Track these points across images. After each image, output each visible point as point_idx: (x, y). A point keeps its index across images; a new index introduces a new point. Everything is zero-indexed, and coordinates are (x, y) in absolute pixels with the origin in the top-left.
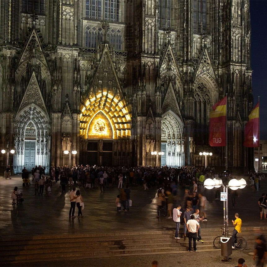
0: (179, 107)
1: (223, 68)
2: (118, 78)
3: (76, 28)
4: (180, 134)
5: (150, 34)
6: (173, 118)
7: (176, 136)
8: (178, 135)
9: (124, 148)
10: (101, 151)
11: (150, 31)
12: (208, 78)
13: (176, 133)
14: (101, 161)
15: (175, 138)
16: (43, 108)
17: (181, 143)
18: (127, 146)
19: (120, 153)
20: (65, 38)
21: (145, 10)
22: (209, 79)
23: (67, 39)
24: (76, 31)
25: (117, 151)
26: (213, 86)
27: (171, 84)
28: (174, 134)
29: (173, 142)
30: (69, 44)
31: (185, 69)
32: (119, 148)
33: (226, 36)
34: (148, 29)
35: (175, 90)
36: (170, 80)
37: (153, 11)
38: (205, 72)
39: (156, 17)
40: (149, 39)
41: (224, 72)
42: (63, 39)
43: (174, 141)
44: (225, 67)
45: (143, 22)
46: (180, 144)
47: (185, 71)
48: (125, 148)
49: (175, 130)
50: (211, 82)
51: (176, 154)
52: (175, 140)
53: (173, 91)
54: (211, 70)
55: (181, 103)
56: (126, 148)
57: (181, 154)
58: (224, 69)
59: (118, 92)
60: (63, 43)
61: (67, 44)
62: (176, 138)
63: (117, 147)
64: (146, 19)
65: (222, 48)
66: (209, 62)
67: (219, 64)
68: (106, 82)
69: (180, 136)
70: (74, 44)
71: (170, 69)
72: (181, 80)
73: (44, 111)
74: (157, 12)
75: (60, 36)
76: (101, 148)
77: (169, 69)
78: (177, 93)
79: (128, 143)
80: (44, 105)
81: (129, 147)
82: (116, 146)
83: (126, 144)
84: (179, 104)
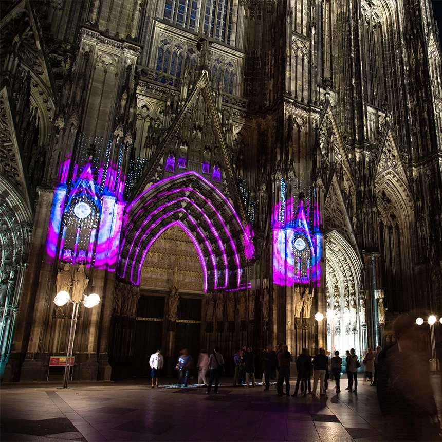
0: (352, 227)
1: (420, 165)
2: (226, 144)
3: (138, 7)
4: (353, 286)
5: (299, 67)
6: (340, 250)
7: (342, 291)
8: (347, 287)
9: (231, 310)
10: (173, 319)
11: (299, 61)
12: (394, 181)
13: (341, 286)
14: (171, 344)
15: (339, 295)
16: (16, 185)
17: (355, 304)
18: (241, 307)
19: (221, 325)
20: (109, 20)
21: (291, 22)
22: (396, 184)
23: (113, 25)
24: (137, 13)
25: (214, 321)
26: (404, 198)
27: (335, 178)
28: (337, 287)
29: (337, 304)
30: (117, 34)
31: (357, 155)
32: (220, 312)
33: (421, 112)
34: (297, 56)
35: (342, 191)
36: (334, 169)
37: (305, 30)
38: (390, 170)
39: (311, 41)
40: (299, 75)
41: (422, 173)
42: (101, 21)
43: (337, 302)
44: (424, 164)
45: (288, 41)
46: (355, 306)
47: (357, 160)
48: (234, 312)
49: (340, 277)
50: (401, 189)
51: (343, 330)
52: (339, 300)
53: (339, 192)
54: (400, 168)
55: (355, 220)
56: (236, 311)
57: (358, 329)
58: (422, 167)
59: (224, 176)
60: (102, 28)
61: (112, 34)
62: (342, 296)
63: (214, 309)
64: (293, 37)
65: (415, 134)
66: (396, 153)
67: (410, 159)
68: (198, 149)
69: (354, 290)
70: (129, 37)
71: (332, 149)
72: (352, 175)
73: (21, 194)
74: (313, 31)
75: (95, 10)
76: (172, 310)
77: (330, 149)
78: (347, 198)
79: (243, 299)
80: (21, 177)
81: (247, 308)
82: (211, 307)
83: (237, 301)
84: (351, 219)
